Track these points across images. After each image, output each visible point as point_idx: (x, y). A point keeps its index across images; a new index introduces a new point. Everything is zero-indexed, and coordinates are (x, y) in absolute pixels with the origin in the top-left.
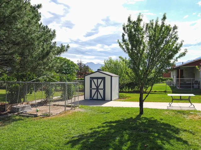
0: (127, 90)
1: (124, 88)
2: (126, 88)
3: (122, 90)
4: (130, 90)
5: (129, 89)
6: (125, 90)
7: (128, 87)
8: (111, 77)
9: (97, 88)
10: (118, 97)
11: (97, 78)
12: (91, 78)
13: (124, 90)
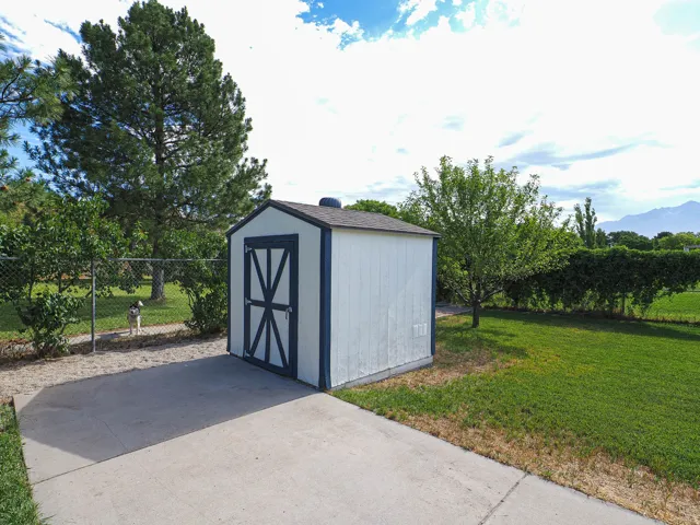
0: (545, 305)
1: (529, 296)
2: (540, 296)
4: (560, 306)
5: (553, 301)
6: (535, 305)
7: (550, 293)
8: (325, 230)
9: (268, 302)
11: (269, 242)
12: (246, 242)
13: (530, 305)
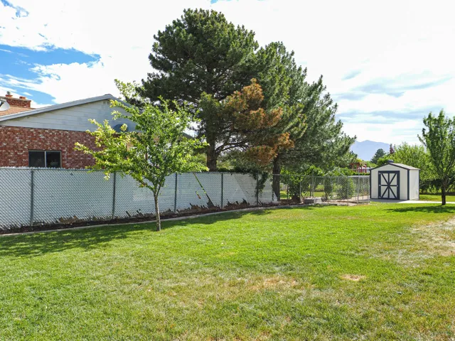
0: (434, 191)
1: (428, 187)
2: (432, 187)
3: (424, 192)
5: (437, 189)
7: (436, 186)
8: (408, 170)
9: (389, 185)
10: (418, 198)
11: (389, 172)
12: (379, 172)
13: (428, 191)
